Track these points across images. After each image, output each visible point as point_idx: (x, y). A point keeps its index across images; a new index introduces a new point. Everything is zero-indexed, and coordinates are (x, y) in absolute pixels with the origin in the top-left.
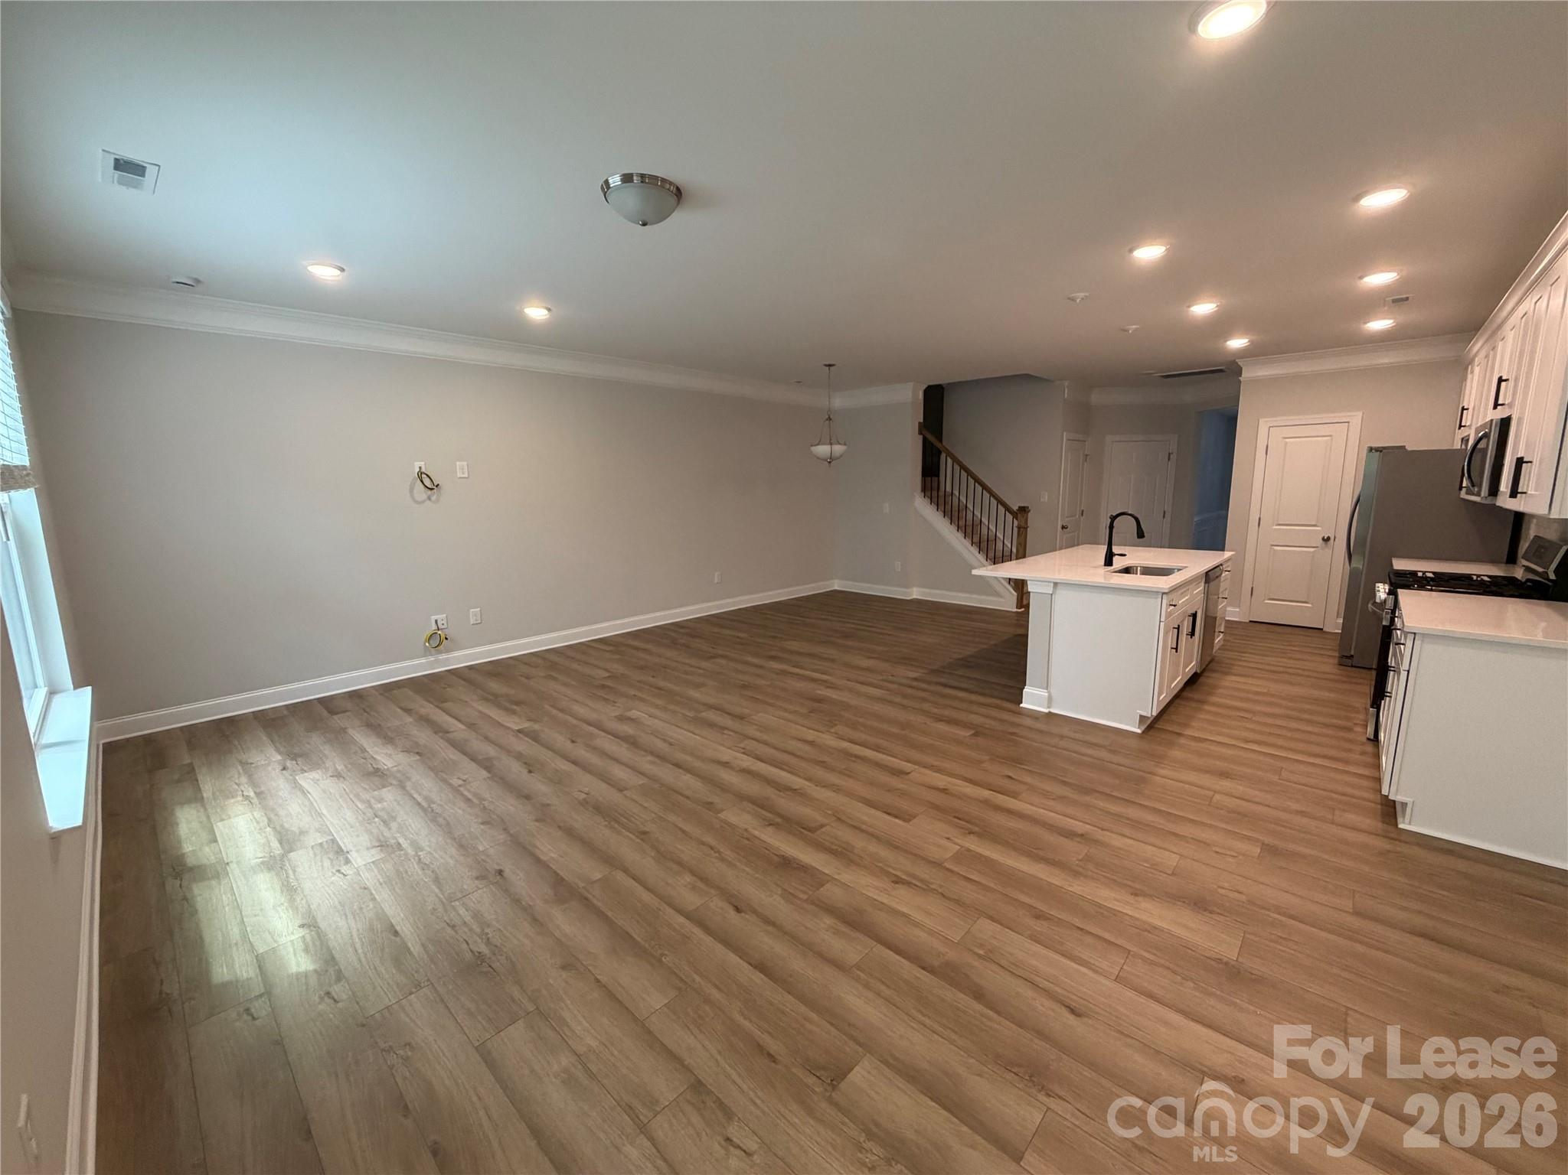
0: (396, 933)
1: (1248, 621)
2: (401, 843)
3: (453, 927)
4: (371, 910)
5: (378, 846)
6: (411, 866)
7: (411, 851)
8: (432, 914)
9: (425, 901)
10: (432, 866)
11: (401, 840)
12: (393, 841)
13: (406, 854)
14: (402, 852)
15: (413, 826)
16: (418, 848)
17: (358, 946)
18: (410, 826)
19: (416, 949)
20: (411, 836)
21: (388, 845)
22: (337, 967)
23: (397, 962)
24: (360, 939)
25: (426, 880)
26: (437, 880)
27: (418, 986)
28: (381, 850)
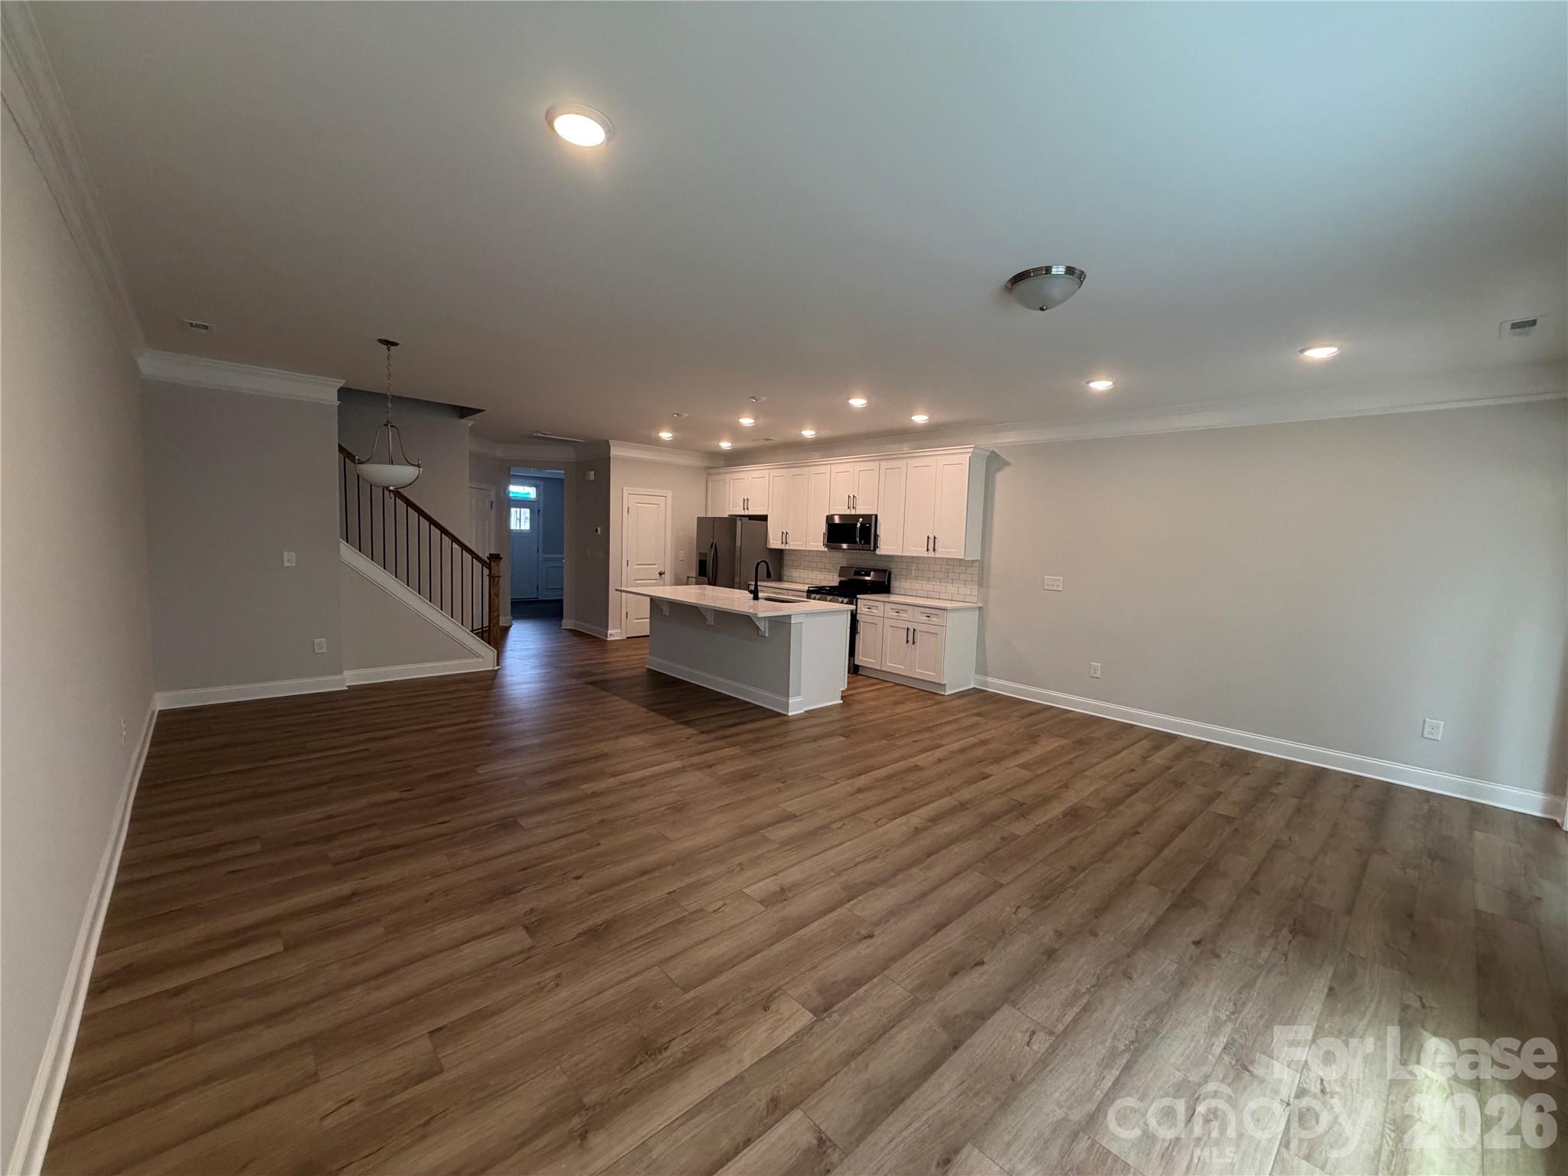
0: (1331, 989)
1: (625, 638)
2: (1222, 1046)
3: (1286, 955)
4: (1332, 1022)
5: (1248, 1071)
6: (1249, 1016)
7: (1228, 1028)
8: (1287, 973)
9: (1280, 984)
10: (1233, 998)
11: (1218, 1049)
12: (1226, 1058)
13: (1236, 1030)
14: (1236, 1036)
15: (1181, 1050)
16: (1218, 1024)
17: (1372, 1009)
18: (1182, 1055)
19: (1330, 971)
20: (1202, 1041)
21: (1237, 1061)
22: (1403, 1014)
23: (1351, 976)
24: (1364, 1013)
25: (1255, 994)
26: (1248, 986)
27: (1352, 956)
28: (1252, 1062)
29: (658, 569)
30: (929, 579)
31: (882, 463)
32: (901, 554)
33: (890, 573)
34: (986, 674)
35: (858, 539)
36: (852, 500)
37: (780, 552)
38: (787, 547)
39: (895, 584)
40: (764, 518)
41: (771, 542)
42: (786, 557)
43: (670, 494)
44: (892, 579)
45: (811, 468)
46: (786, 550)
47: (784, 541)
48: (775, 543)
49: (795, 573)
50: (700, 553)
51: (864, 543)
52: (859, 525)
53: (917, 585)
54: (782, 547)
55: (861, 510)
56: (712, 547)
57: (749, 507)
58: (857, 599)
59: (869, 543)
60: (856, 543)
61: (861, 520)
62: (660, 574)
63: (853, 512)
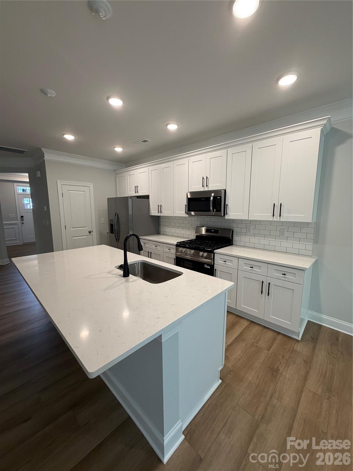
29: (88, 229)
30: (265, 236)
31: (229, 150)
32: (246, 218)
33: (233, 231)
34: (319, 311)
35: (211, 208)
36: (205, 181)
37: (159, 217)
38: (162, 215)
39: (236, 238)
40: (147, 197)
41: (152, 211)
42: (162, 220)
43: (91, 186)
44: (234, 235)
45: (175, 162)
46: (162, 216)
47: (160, 211)
48: (154, 212)
49: (168, 230)
50: (110, 220)
51: (216, 211)
52: (212, 198)
53: (254, 240)
54: (159, 215)
55: (213, 186)
56: (116, 215)
57: (139, 191)
58: (214, 253)
59: (220, 211)
60: (210, 211)
61: (213, 194)
62: (90, 232)
63: (206, 189)
